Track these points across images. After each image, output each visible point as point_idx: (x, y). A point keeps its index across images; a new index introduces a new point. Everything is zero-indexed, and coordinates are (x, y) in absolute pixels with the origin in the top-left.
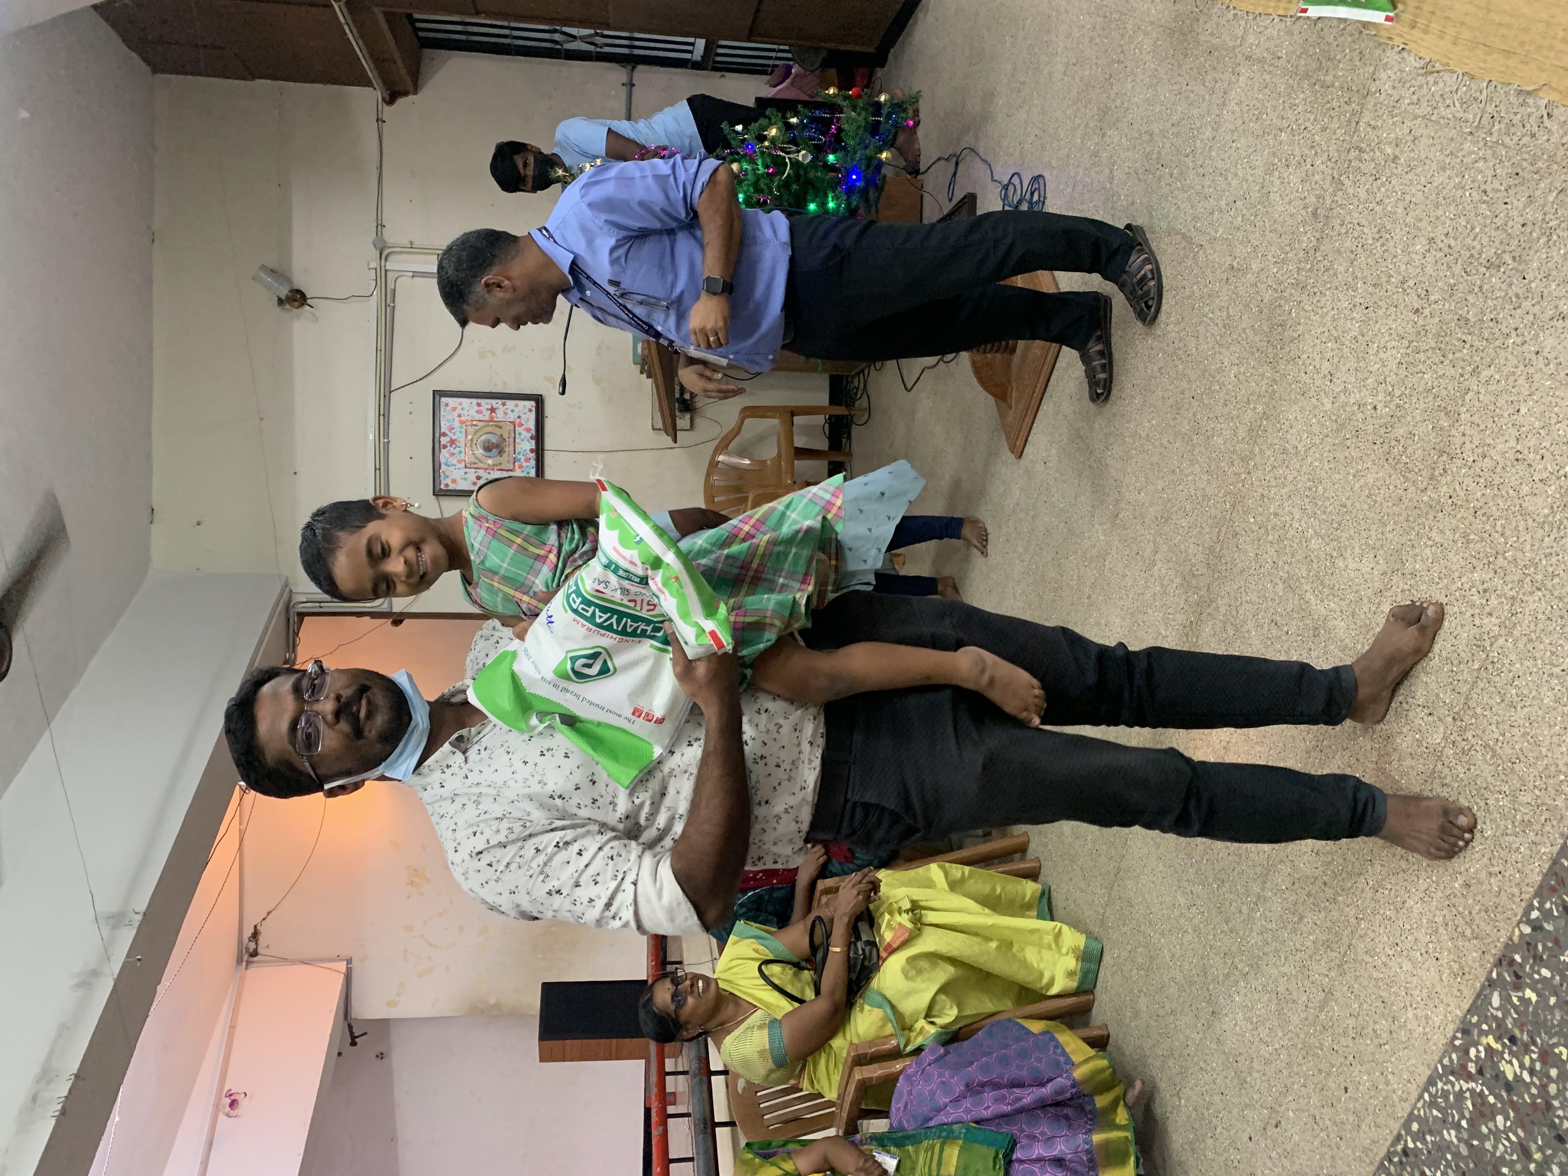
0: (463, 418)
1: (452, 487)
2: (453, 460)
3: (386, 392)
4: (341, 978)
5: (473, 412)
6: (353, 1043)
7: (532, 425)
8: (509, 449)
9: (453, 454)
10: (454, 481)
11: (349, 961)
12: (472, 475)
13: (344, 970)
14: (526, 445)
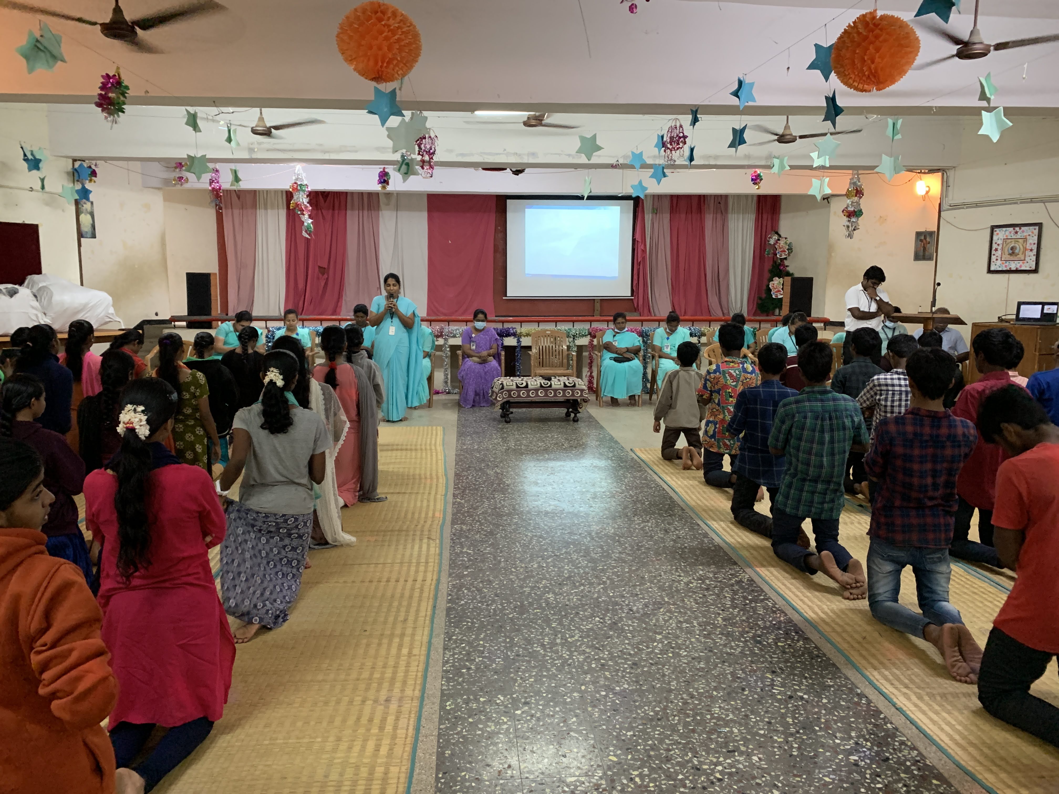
0: (1028, 237)
1: (995, 233)
2: (1007, 233)
3: (1043, 201)
5: (1031, 241)
7: (1023, 268)
8: (1012, 258)
9: (1010, 233)
10: (998, 234)
12: (1000, 242)
14: (1013, 266)
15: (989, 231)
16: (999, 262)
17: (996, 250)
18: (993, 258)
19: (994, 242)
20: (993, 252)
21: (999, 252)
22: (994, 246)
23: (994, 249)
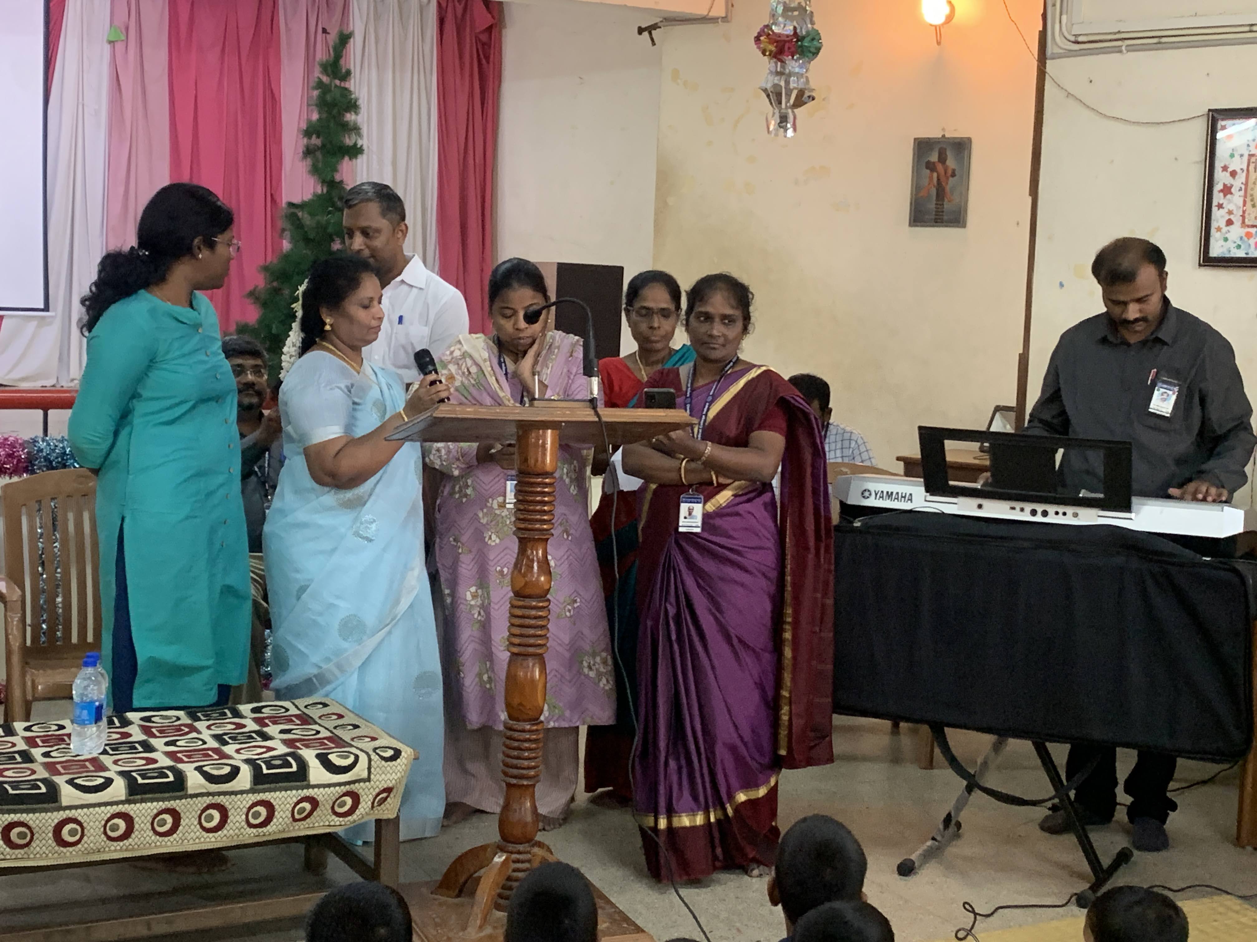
4: (702, 11)
6: (641, 31)
10: (1230, 138)
11: (725, 19)
12: (1237, 164)
13: (713, 14)
15: (1200, 128)
16: (1236, 231)
17: (1227, 190)
18: (1219, 217)
19: (1218, 165)
20: (1217, 198)
21: (1237, 198)
22: (1221, 178)
23: (1218, 187)
